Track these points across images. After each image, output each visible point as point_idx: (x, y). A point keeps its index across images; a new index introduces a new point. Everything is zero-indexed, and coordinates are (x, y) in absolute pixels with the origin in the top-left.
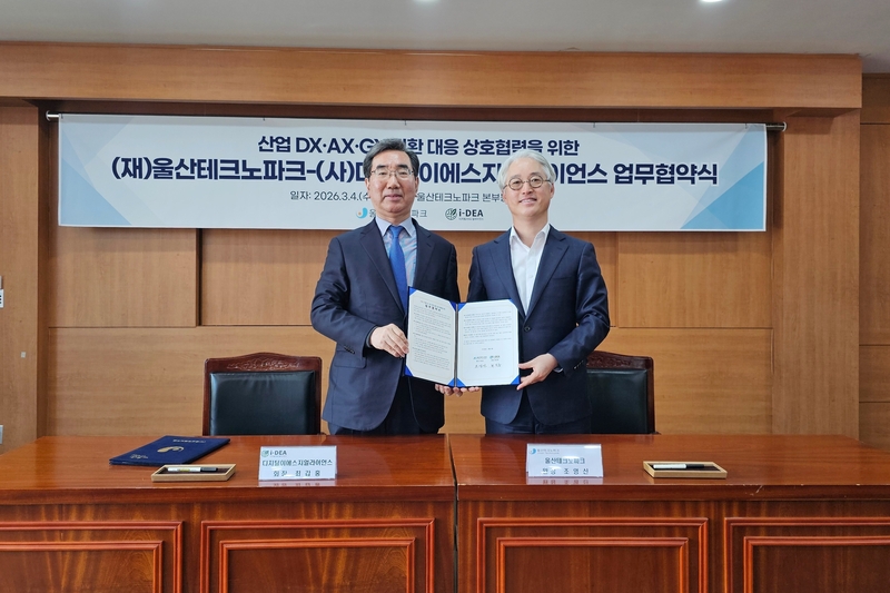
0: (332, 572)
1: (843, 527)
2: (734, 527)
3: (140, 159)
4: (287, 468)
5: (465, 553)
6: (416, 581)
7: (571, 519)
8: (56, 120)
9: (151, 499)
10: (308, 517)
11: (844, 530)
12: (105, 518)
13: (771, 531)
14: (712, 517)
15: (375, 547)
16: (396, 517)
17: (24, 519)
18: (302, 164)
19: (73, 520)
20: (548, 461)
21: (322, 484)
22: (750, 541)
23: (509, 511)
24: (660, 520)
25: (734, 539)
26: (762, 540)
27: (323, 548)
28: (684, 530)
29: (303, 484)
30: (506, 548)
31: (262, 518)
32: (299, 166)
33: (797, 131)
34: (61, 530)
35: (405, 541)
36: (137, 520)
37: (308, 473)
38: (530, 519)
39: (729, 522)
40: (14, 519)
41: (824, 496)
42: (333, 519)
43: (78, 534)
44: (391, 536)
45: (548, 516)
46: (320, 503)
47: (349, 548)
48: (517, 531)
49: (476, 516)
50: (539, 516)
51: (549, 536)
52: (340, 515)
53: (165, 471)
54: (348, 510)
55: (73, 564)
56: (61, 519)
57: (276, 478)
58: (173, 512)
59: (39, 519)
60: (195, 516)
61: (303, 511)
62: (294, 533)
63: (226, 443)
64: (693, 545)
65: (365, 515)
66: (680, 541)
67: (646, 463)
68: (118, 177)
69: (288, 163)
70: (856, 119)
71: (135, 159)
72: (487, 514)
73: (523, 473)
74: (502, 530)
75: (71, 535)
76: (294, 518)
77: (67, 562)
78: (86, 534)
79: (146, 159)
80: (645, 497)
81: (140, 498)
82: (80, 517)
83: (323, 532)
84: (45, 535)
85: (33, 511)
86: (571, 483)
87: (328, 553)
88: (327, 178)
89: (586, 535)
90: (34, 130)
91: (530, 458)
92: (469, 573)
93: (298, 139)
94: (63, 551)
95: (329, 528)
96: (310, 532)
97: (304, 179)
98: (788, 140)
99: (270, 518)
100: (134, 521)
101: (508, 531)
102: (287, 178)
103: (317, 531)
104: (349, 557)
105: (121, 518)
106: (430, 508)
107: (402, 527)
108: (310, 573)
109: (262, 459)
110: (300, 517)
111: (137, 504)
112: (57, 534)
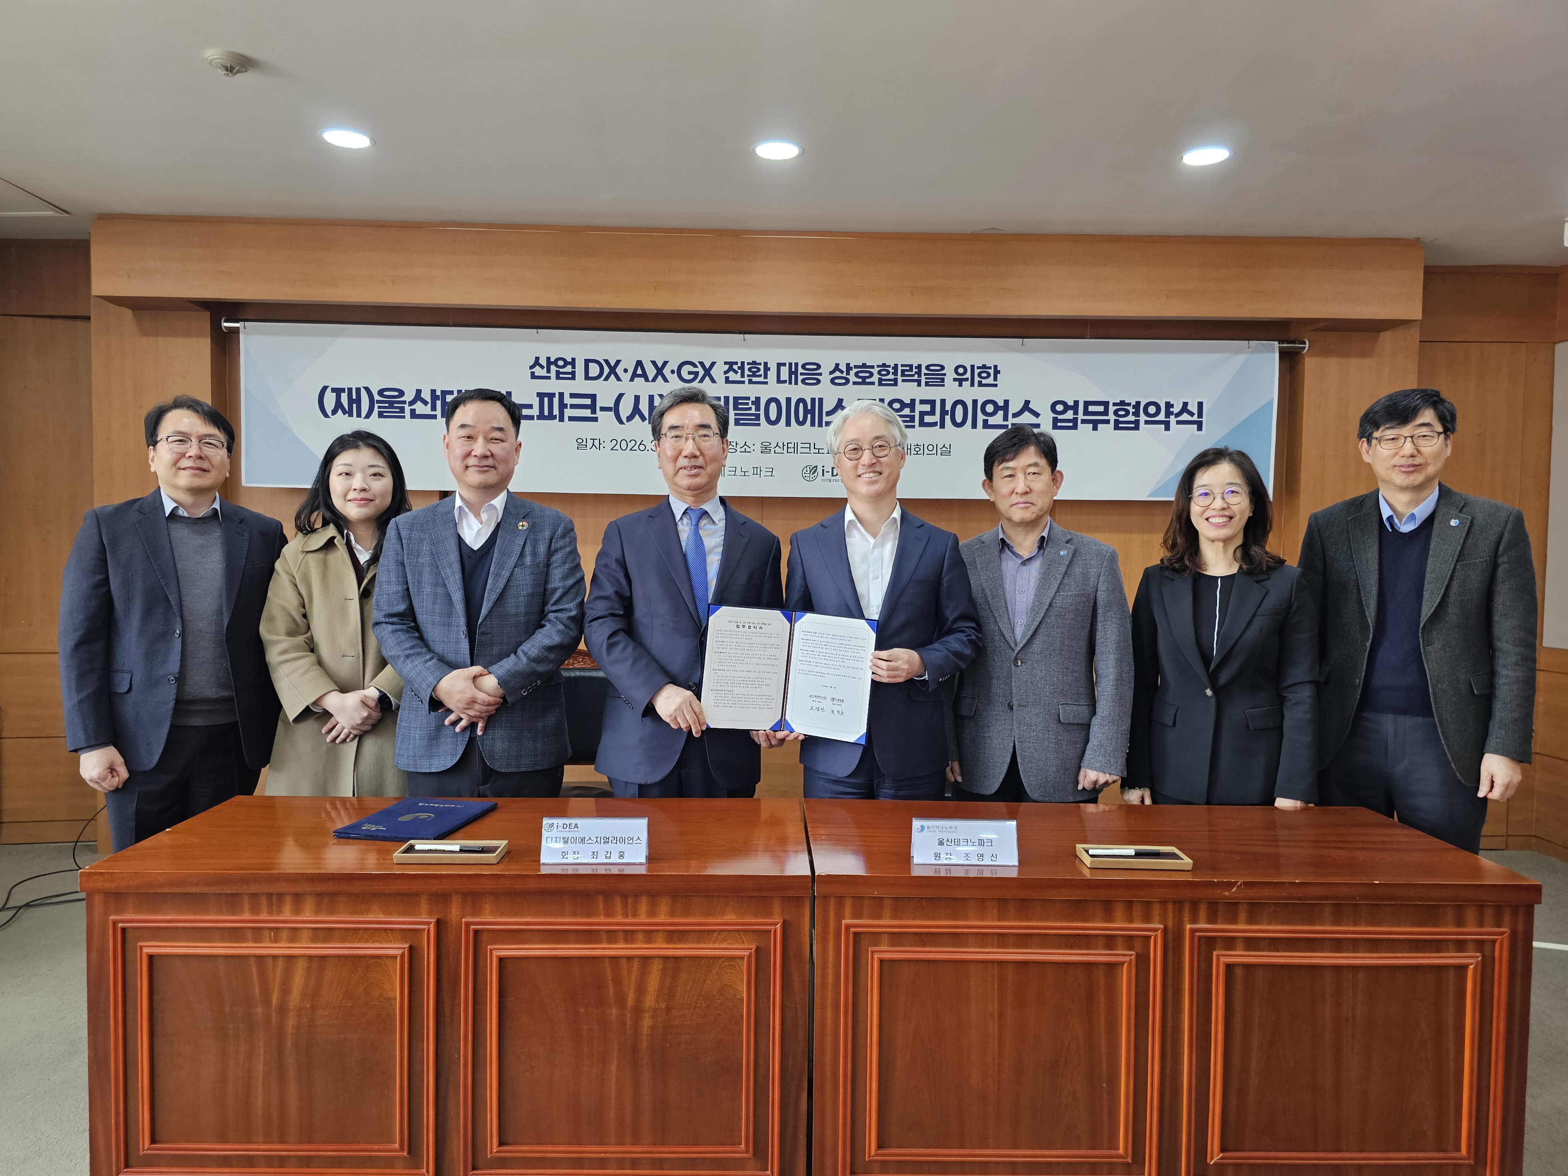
0: (641, 991)
1: (1354, 940)
2: (1200, 937)
3: (358, 390)
4: (578, 847)
5: (824, 968)
6: (756, 1004)
7: (972, 923)
8: (236, 331)
9: (393, 887)
10: (608, 915)
11: (1354, 945)
12: (331, 912)
13: (1252, 944)
14: (1170, 924)
15: (701, 958)
16: (730, 917)
17: (220, 912)
18: (593, 397)
19: (287, 914)
20: (941, 843)
21: (628, 871)
22: (1222, 958)
23: (887, 911)
24: (1096, 926)
25: (1199, 955)
26: (1240, 956)
27: (630, 958)
28: (1129, 941)
29: (601, 871)
30: (881, 961)
31: (545, 914)
32: (588, 401)
33: (1325, 353)
34: (271, 929)
35: (743, 949)
36: (375, 917)
37: (608, 854)
38: (915, 922)
39: (1193, 931)
40: (206, 912)
41: (1327, 898)
42: (643, 918)
43: (294, 934)
44: (722, 942)
45: (940, 919)
46: (625, 896)
47: (666, 958)
48: (896, 938)
49: (840, 917)
50: (927, 918)
51: (942, 946)
52: (652, 913)
53: (411, 849)
54: (664, 906)
55: (288, 973)
56: (270, 913)
57: (564, 861)
58: (424, 906)
59: (241, 912)
60: (454, 911)
61: (601, 907)
62: (590, 936)
63: (493, 809)
64: (1143, 961)
65: (686, 914)
66: (1125, 956)
67: (1079, 847)
68: (326, 416)
69: (573, 396)
70: (1415, 334)
71: (350, 390)
72: (857, 915)
73: (907, 858)
74: (875, 938)
75: (285, 935)
76: (589, 915)
77: (279, 970)
78: (305, 934)
79: (367, 389)
80: (1076, 895)
81: (378, 887)
82: (297, 910)
83: (629, 936)
84: (249, 934)
85: (232, 902)
86: (973, 874)
87: (636, 964)
88: (630, 418)
89: (993, 946)
90: (205, 344)
91: (916, 836)
92: (830, 995)
93: (587, 362)
94: (275, 957)
95: (638, 931)
96: (612, 936)
97: (595, 419)
98: (1311, 365)
99: (556, 916)
100: (371, 917)
101: (885, 939)
102: (571, 419)
103: (621, 935)
104: (664, 970)
105: (353, 912)
106: (777, 906)
107: (738, 931)
108: (612, 990)
109: (545, 834)
110: (597, 914)
111: (374, 895)
112: (266, 933)
